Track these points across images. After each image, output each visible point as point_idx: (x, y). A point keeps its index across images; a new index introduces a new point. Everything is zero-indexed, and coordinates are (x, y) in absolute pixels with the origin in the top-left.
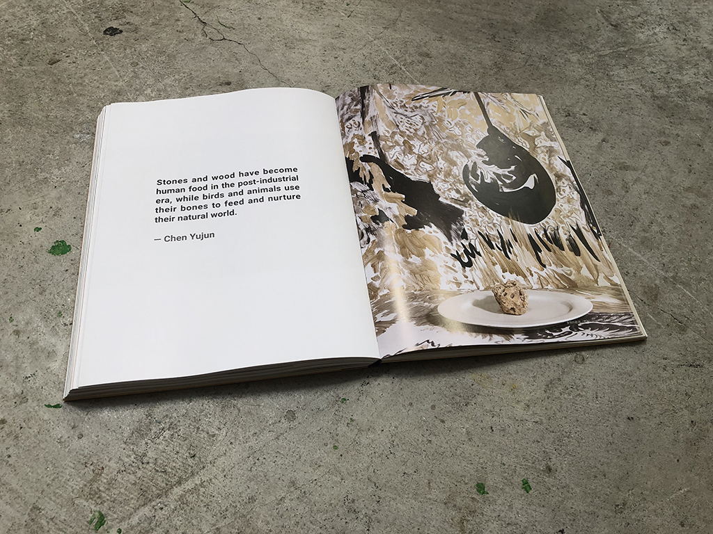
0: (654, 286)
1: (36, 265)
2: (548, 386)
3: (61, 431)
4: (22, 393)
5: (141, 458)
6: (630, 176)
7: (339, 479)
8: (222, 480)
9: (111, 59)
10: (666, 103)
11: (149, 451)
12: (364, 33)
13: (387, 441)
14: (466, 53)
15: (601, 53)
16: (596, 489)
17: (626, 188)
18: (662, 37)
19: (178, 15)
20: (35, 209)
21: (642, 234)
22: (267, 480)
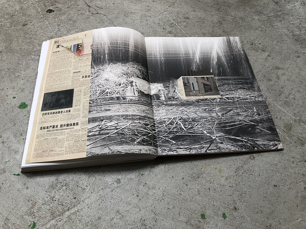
1: (13, 113)
2: (236, 170)
3: (19, 186)
4: (4, 169)
5: (52, 198)
6: (280, 72)
7: (138, 210)
8: (87, 209)
9: (49, 23)
10: (299, 38)
11: (56, 195)
12: (160, 8)
13: (161, 194)
14: (206, 17)
15: (269, 15)
16: (257, 218)
17: (278, 77)
18: (298, 7)
19: (78, 3)
20: (14, 89)
21: (285, 99)
22: (107, 210)
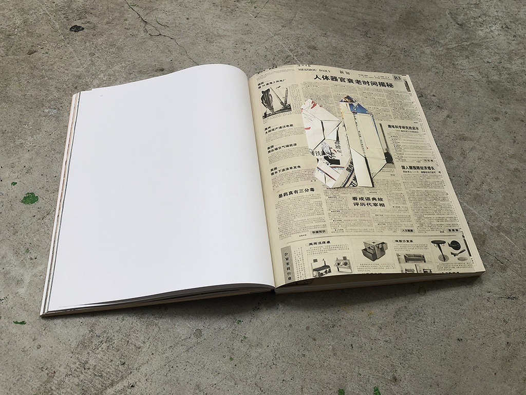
0: (482, 234)
1: (11, 212)
2: (396, 312)
3: (25, 342)
5: (84, 365)
6: (467, 145)
7: (233, 384)
8: (144, 383)
9: (74, 51)
10: (498, 86)
11: (90, 359)
12: (267, 30)
13: (271, 355)
14: (344, 47)
15: (448, 47)
17: (464, 154)
18: (497, 34)
19: (126, 16)
20: (12, 167)
21: (475, 192)
22: (179, 384)
